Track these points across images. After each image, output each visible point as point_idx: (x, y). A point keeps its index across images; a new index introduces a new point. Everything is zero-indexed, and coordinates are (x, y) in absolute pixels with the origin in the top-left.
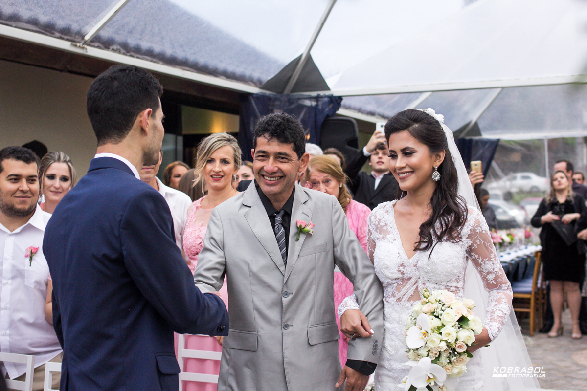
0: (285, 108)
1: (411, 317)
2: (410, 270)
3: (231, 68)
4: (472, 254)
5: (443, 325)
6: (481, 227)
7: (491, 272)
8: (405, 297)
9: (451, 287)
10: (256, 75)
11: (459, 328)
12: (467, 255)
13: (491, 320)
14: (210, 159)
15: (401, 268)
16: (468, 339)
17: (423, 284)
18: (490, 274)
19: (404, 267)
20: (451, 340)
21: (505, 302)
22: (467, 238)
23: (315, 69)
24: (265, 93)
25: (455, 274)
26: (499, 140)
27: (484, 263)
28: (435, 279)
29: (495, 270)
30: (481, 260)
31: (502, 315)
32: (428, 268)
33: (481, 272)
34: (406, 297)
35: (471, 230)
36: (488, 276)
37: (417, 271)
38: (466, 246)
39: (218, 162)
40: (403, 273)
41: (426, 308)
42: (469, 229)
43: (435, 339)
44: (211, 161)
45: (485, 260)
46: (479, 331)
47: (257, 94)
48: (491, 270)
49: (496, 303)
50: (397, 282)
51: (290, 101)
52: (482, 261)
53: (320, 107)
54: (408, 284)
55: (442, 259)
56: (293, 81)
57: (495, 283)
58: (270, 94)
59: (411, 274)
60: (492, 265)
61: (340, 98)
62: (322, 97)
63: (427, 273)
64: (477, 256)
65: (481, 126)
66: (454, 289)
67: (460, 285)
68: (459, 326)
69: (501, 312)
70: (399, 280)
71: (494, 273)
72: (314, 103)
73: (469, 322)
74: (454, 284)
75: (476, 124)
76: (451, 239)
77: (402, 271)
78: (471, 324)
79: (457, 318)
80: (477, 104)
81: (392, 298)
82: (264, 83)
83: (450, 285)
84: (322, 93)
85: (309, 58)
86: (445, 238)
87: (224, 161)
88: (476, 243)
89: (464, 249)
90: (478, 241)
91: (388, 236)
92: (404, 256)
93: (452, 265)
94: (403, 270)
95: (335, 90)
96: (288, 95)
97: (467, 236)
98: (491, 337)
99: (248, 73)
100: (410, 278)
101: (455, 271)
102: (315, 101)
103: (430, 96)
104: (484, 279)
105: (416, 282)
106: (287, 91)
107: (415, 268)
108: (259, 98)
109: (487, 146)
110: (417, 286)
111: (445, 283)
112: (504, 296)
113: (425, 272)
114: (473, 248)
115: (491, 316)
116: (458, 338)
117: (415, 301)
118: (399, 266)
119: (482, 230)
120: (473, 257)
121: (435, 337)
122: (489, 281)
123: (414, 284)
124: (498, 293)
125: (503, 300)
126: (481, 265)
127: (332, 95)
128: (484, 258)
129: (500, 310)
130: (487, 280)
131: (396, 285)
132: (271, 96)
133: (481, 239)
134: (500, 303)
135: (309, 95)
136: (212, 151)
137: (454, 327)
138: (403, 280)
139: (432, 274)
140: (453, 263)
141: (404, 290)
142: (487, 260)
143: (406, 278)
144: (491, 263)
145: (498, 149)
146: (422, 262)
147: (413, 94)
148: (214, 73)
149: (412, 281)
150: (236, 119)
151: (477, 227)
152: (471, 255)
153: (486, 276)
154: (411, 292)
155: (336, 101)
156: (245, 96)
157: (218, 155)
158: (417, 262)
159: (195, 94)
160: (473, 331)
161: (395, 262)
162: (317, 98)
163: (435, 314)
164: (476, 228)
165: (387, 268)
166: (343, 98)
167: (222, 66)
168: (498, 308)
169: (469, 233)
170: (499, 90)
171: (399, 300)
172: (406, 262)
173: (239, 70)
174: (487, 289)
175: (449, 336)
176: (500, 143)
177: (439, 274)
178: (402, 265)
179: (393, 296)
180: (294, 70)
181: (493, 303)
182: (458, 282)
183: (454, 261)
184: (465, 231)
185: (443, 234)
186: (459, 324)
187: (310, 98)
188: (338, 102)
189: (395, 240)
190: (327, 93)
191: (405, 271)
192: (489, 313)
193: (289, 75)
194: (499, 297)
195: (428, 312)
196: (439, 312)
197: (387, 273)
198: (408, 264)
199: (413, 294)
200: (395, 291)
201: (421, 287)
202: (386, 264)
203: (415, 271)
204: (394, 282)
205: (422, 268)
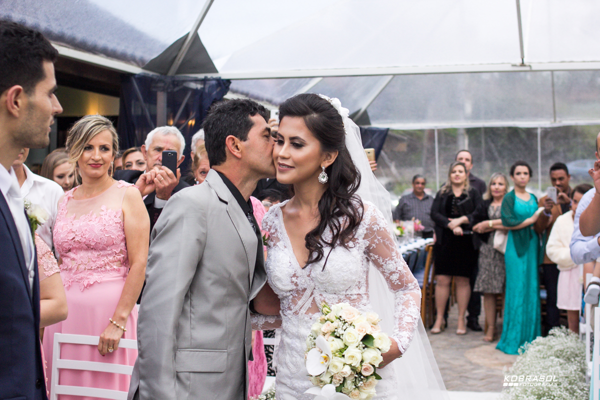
0: (169, 90)
1: (311, 337)
2: (303, 281)
3: (112, 46)
4: (371, 254)
5: (346, 345)
6: (378, 225)
7: (394, 272)
9: (351, 295)
10: (139, 54)
11: (364, 348)
13: (401, 328)
14: (88, 146)
15: (294, 279)
16: (374, 360)
17: (321, 295)
18: (393, 274)
19: (297, 277)
20: (356, 364)
21: (414, 305)
22: (364, 239)
23: (202, 49)
24: (148, 74)
25: (354, 281)
26: (388, 130)
27: (385, 263)
28: (333, 289)
29: (399, 268)
30: (381, 260)
32: (322, 278)
33: (383, 273)
34: (303, 311)
35: (367, 229)
36: (391, 276)
37: (311, 282)
38: (364, 247)
39: (97, 149)
40: (296, 284)
41: (326, 327)
42: (364, 228)
43: (337, 364)
44: (90, 148)
45: (386, 259)
46: (386, 348)
47: (139, 75)
48: (395, 270)
49: (404, 307)
50: (292, 294)
51: (175, 83)
52: (383, 262)
53: (207, 90)
54: (304, 296)
55: (337, 267)
56: (178, 62)
57: (400, 283)
58: (153, 75)
59: (306, 285)
60: (394, 264)
61: (228, 81)
62: (209, 80)
63: (322, 283)
64: (376, 257)
65: (370, 114)
66: (355, 297)
68: (364, 346)
69: (410, 318)
70: (293, 292)
71: (397, 273)
72: (199, 86)
73: (374, 341)
74: (355, 291)
75: (365, 112)
77: (295, 282)
78: (377, 343)
79: (361, 337)
80: (366, 92)
81: (289, 312)
82: (146, 63)
83: (350, 294)
84: (209, 76)
85: (196, 38)
87: (104, 148)
88: (374, 243)
89: (362, 251)
90: (376, 240)
91: (278, 244)
92: (296, 266)
94: (296, 281)
95: (223, 72)
96: (173, 77)
97: (363, 236)
98: (402, 350)
99: (129, 52)
100: (305, 290)
101: (354, 278)
102: (201, 84)
103: (320, 81)
104: (388, 279)
105: (312, 294)
106: (171, 72)
107: (309, 278)
108: (141, 79)
109: (376, 135)
110: (314, 298)
112: (411, 298)
113: (320, 282)
114: (371, 248)
115: (400, 324)
116: (364, 359)
118: (291, 277)
119: (380, 228)
120: (373, 258)
121: (337, 361)
122: (393, 282)
123: (311, 296)
125: (411, 302)
126: (382, 265)
127: (220, 78)
128: (384, 257)
129: (409, 315)
130: (391, 281)
131: (291, 297)
132: (155, 77)
133: (379, 238)
134: (408, 307)
135: (196, 78)
136: (91, 137)
137: (358, 348)
138: (297, 291)
140: (350, 270)
141: (300, 303)
142: (389, 260)
143: (301, 290)
144: (393, 262)
145: (387, 138)
146: (315, 272)
147: (303, 79)
148: (93, 50)
149: (308, 292)
150: (117, 101)
151: (373, 225)
152: (370, 256)
153: (389, 277)
154: (308, 304)
155: (224, 84)
156: (126, 77)
157: (97, 141)
158: (310, 272)
159: (71, 72)
160: (380, 350)
161: (287, 273)
162: (204, 81)
163: (335, 334)
164: (373, 227)
165: (279, 279)
166: (232, 81)
167: (101, 43)
168: (406, 314)
169: (365, 233)
170: (391, 77)
171: (296, 313)
172: (299, 272)
173: (120, 48)
174: (392, 290)
175: (353, 359)
176: (390, 133)
177: (336, 284)
178: (294, 275)
179: (290, 309)
180: (180, 50)
181: (400, 307)
182: (359, 288)
184: (361, 231)
186: (364, 344)
187: (196, 81)
188: (227, 85)
189: (286, 247)
190: (215, 76)
191: (298, 282)
192: (398, 320)
193: (174, 55)
194: (406, 299)
195: (328, 332)
196: (340, 331)
197: (279, 285)
198: (301, 274)
199: (311, 307)
200: (291, 304)
201: (318, 298)
202: (277, 276)
203: (308, 281)
204: (288, 294)
205: (316, 278)
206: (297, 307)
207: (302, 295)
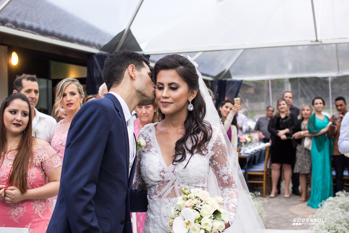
2: (169, 175)
4: (214, 161)
6: (221, 142)
7: (226, 175)
8: (164, 195)
12: (210, 162)
13: (229, 210)
15: (162, 174)
17: (179, 185)
21: (236, 197)
25: (202, 178)
26: (242, 81)
27: (222, 168)
28: (188, 181)
29: (229, 173)
30: (219, 166)
31: (235, 207)
32: (183, 173)
33: (218, 175)
35: (214, 144)
36: (223, 177)
37: (174, 176)
38: (211, 156)
39: (68, 95)
40: (163, 177)
42: (213, 143)
45: (222, 166)
48: (226, 173)
49: (229, 198)
50: (158, 184)
52: (220, 167)
54: (167, 185)
55: (193, 167)
57: (228, 183)
59: (170, 178)
60: (227, 170)
63: (182, 177)
64: (217, 163)
67: (205, 185)
69: (234, 204)
70: (160, 182)
71: (227, 175)
74: (202, 185)
76: (200, 152)
77: (162, 176)
81: (155, 196)
86: (195, 151)
87: (72, 94)
88: (217, 153)
89: (209, 159)
90: (218, 152)
92: (164, 164)
93: (201, 171)
94: (164, 175)
97: (211, 148)
100: (169, 181)
101: (203, 175)
105: (173, 184)
107: (173, 173)
111: (195, 184)
112: (234, 193)
113: (180, 176)
114: (215, 157)
117: (172, 198)
118: (160, 172)
119: (222, 144)
120: (214, 164)
122: (224, 181)
123: (172, 186)
124: (230, 190)
125: (234, 195)
126: (219, 169)
128: (221, 164)
129: (233, 203)
130: (222, 180)
131: (158, 186)
133: (220, 150)
134: (232, 198)
138: (163, 182)
139: (185, 178)
140: (201, 170)
141: (164, 190)
142: (224, 166)
143: (166, 181)
144: (226, 168)
146: (178, 169)
149: (170, 183)
151: (218, 141)
152: (212, 163)
153: (222, 178)
154: (169, 192)
158: (174, 169)
161: (158, 169)
164: (218, 143)
165: (151, 173)
168: (231, 202)
169: (213, 146)
171: (160, 197)
172: (167, 169)
174: (221, 187)
177: (191, 178)
178: (163, 171)
179: (155, 194)
181: (227, 198)
182: (204, 183)
183: (202, 168)
184: (210, 145)
185: (193, 147)
189: (157, 152)
191: (165, 176)
192: (225, 205)
194: (231, 193)
196: (198, 206)
197: (151, 177)
198: (168, 171)
199: (170, 193)
200: (157, 190)
201: (177, 187)
202: (150, 171)
203: (172, 175)
204: (156, 183)
205: (178, 173)
206: (161, 193)
207: (166, 185)
